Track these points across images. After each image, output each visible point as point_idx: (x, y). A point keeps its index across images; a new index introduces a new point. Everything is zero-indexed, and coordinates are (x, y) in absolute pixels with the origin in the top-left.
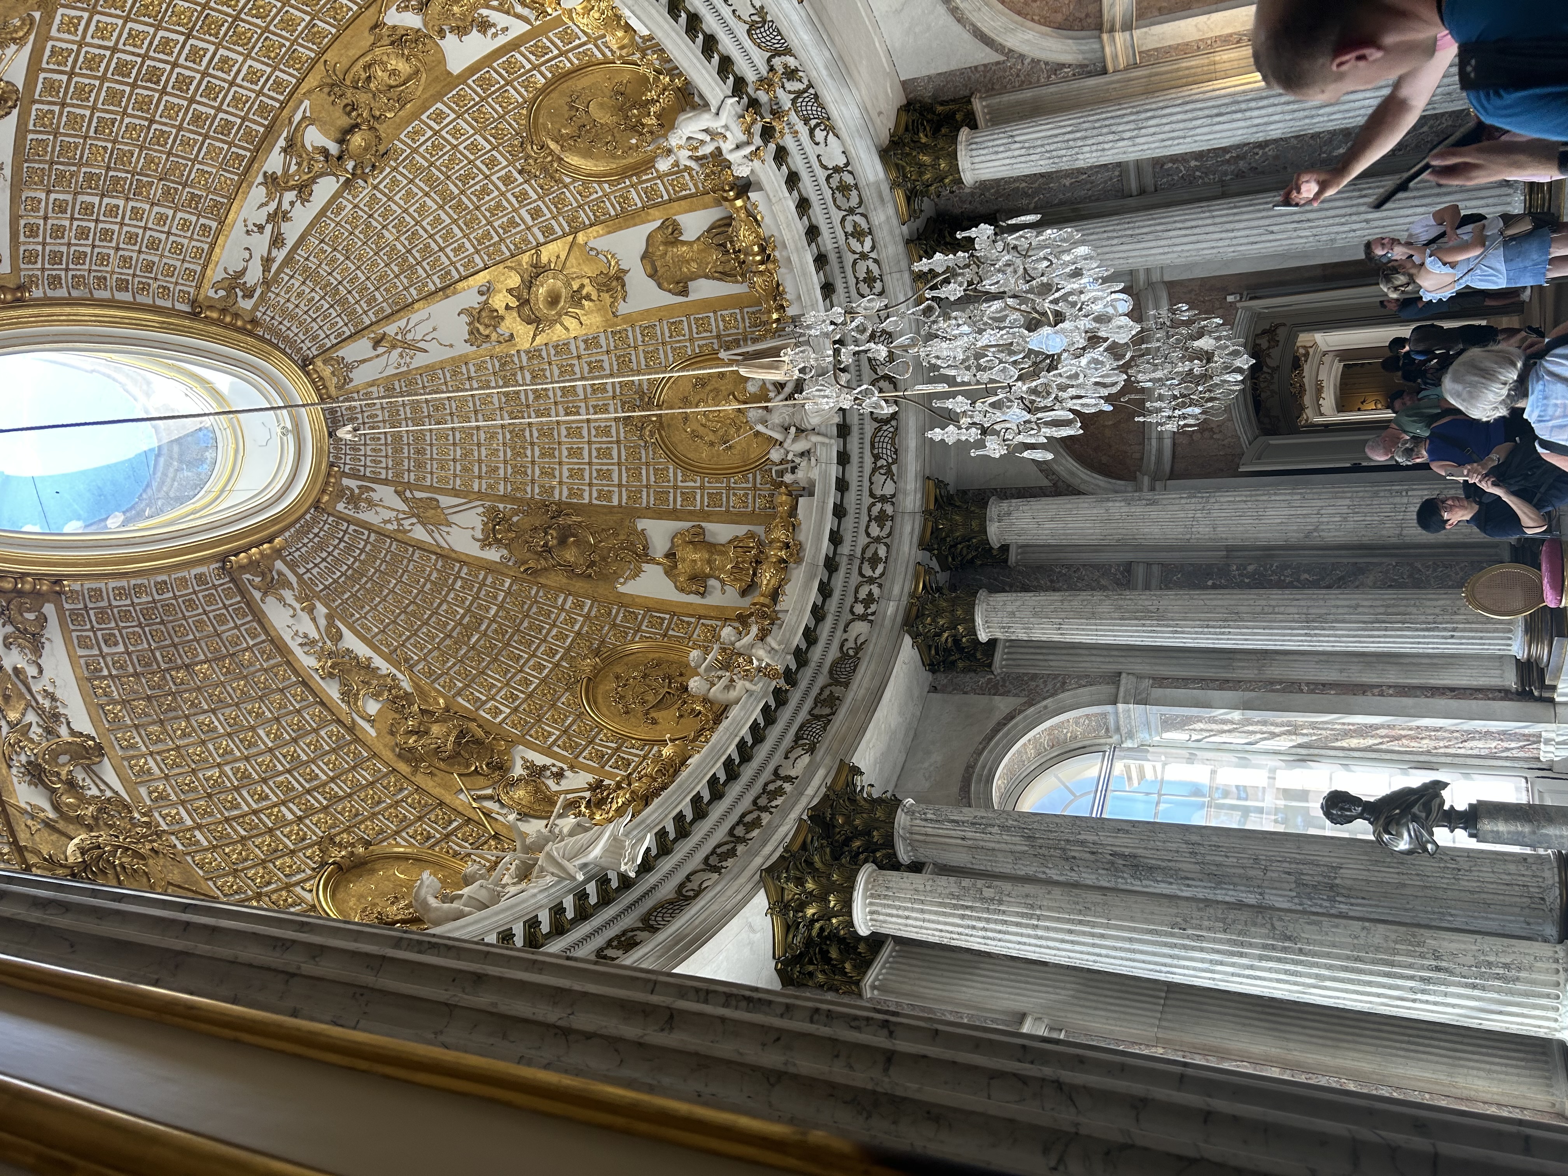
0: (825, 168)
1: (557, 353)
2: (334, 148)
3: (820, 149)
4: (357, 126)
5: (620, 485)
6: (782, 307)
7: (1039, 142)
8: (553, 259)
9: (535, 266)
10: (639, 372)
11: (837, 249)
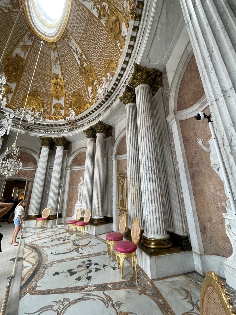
0: (64, 130)
2: (84, 66)
4: (85, 71)
6: (47, 119)
8: (63, 91)
9: (62, 88)
10: (43, 96)
11: (53, 128)
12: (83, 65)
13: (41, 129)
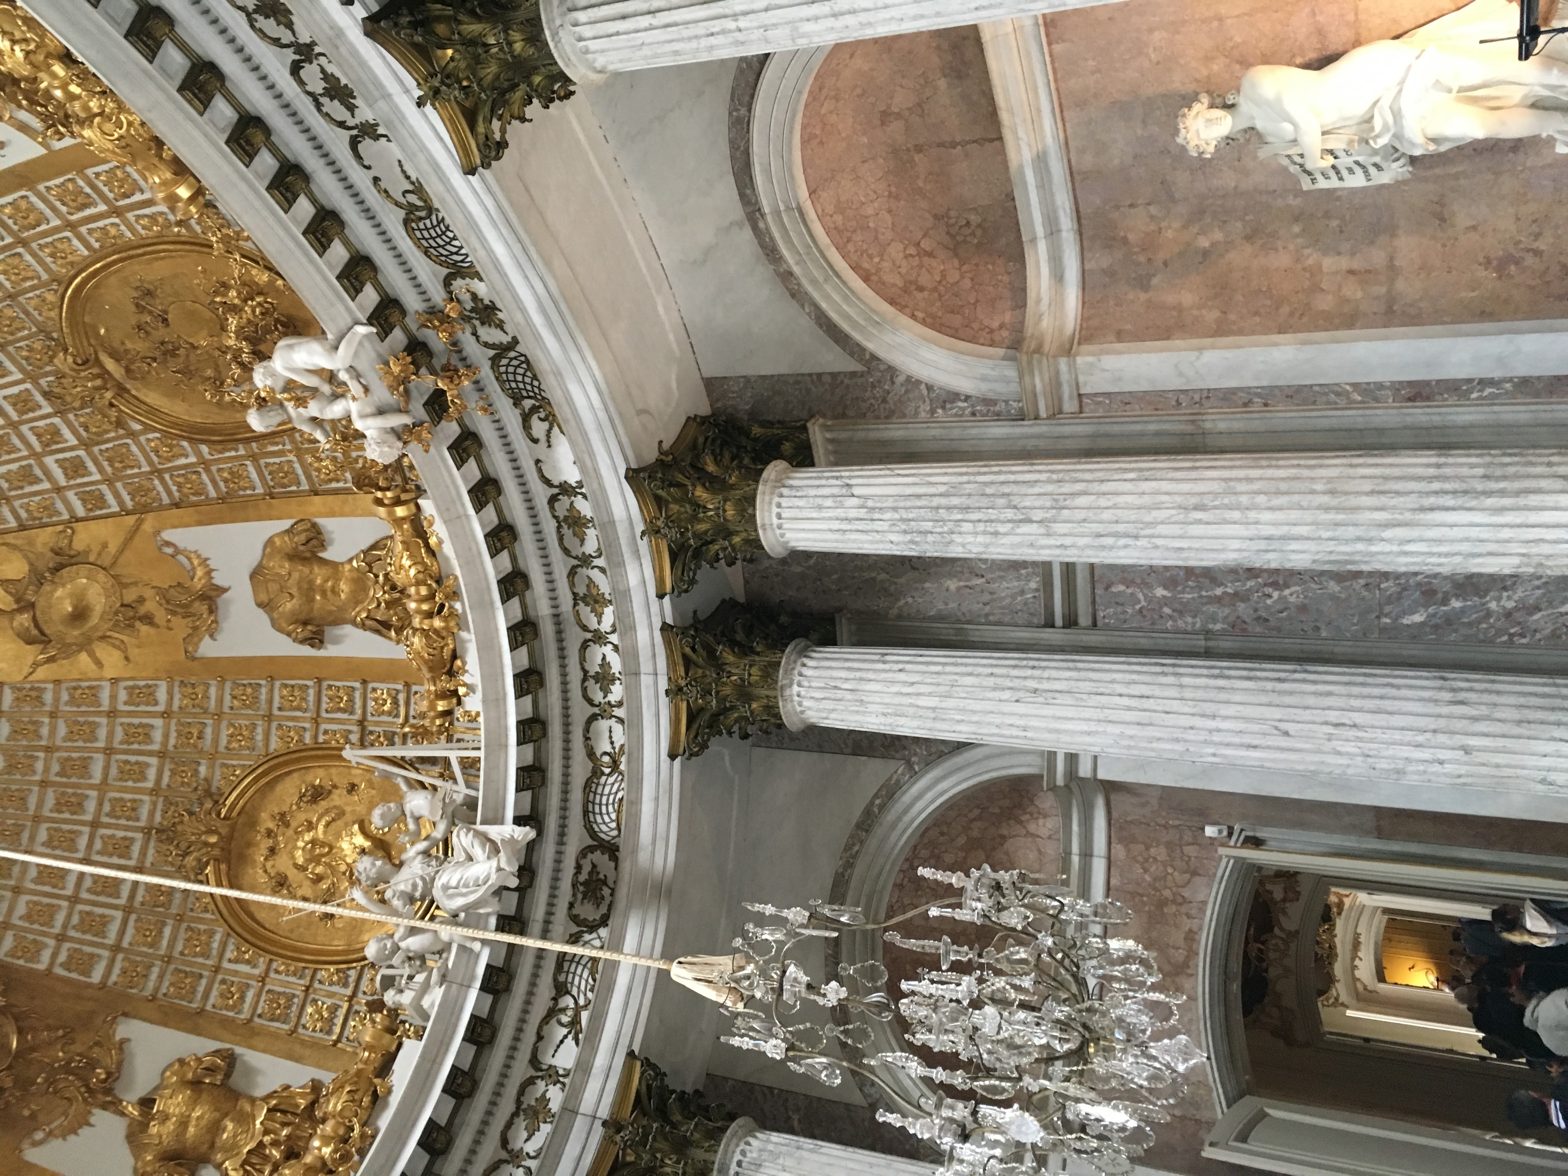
0: (548, 482)
1: (72, 701)
3: (540, 449)
5: (116, 948)
6: (455, 693)
7: (889, 503)
8: (96, 549)
9: (57, 552)
10: (212, 757)
11: (557, 617)
13: (591, 754)
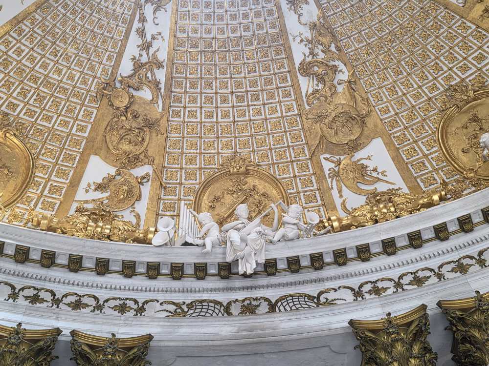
12: (137, 89)
